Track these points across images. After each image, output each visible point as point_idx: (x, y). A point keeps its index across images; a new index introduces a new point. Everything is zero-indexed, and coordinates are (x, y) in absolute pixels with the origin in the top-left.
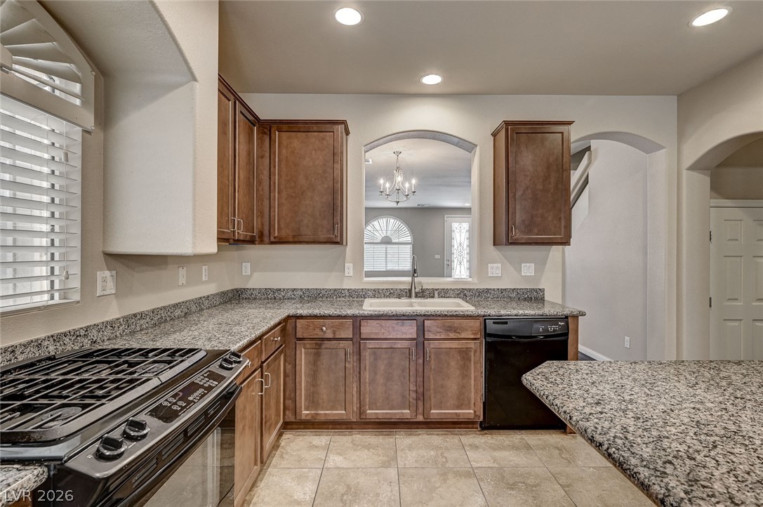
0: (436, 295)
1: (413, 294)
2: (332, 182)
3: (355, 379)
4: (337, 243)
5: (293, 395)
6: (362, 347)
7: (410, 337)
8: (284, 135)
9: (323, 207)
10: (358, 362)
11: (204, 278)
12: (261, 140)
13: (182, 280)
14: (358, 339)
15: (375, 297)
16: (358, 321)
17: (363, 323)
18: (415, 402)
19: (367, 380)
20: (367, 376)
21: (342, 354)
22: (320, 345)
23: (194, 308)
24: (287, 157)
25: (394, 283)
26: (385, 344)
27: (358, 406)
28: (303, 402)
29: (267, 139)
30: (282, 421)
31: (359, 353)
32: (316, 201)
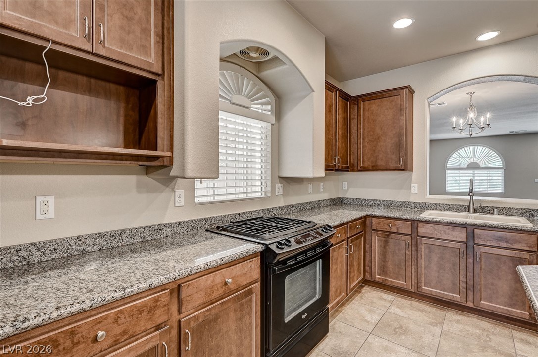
0: (496, 212)
1: (471, 209)
2: (399, 129)
3: (413, 263)
4: (403, 170)
5: (370, 264)
6: (418, 242)
7: (460, 240)
8: (367, 103)
9: (392, 146)
10: (416, 252)
11: (321, 190)
12: (352, 109)
13: (310, 191)
14: (415, 236)
15: (436, 209)
16: (415, 223)
17: (420, 225)
18: (465, 290)
19: (423, 266)
20: (423, 263)
21: (403, 243)
22: (388, 236)
23: (316, 206)
24: (368, 117)
25: (454, 200)
26: (437, 242)
27: (416, 282)
28: (376, 269)
29: (356, 107)
30: (362, 277)
31: (416, 246)
32: (388, 143)
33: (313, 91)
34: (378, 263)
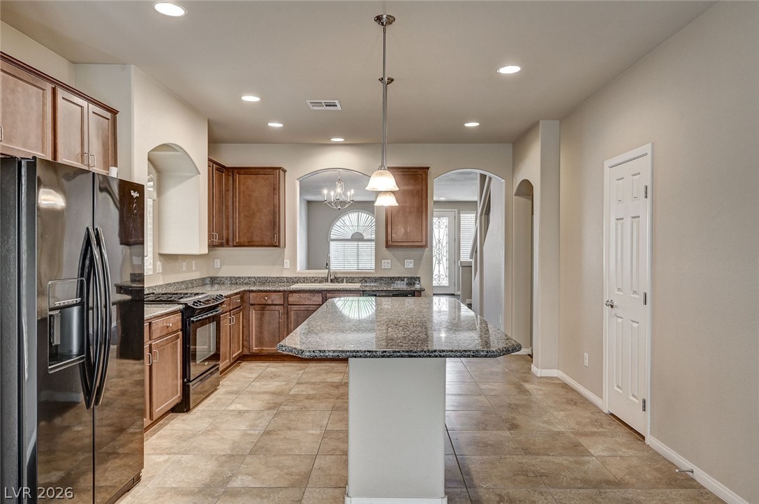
1: (329, 280)
2: (273, 207)
3: (285, 329)
4: (277, 246)
5: (248, 338)
6: (289, 309)
7: (318, 303)
8: (242, 176)
9: (267, 223)
10: (287, 319)
11: (194, 268)
12: (227, 180)
13: (184, 269)
14: (286, 305)
16: (286, 294)
17: (290, 295)
21: (277, 313)
22: (264, 308)
23: (189, 286)
24: (244, 191)
26: (303, 308)
28: (254, 342)
29: (231, 178)
30: (241, 350)
31: (288, 314)
32: (263, 219)
33: (199, 174)
34: (256, 335)
